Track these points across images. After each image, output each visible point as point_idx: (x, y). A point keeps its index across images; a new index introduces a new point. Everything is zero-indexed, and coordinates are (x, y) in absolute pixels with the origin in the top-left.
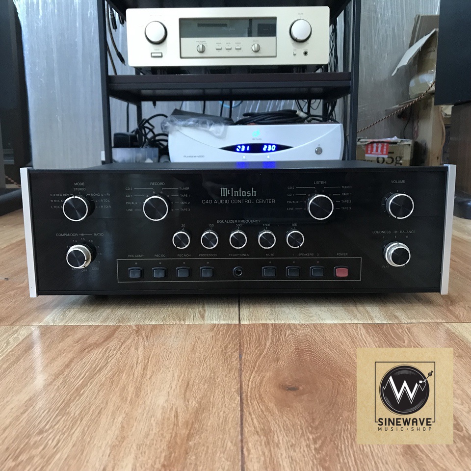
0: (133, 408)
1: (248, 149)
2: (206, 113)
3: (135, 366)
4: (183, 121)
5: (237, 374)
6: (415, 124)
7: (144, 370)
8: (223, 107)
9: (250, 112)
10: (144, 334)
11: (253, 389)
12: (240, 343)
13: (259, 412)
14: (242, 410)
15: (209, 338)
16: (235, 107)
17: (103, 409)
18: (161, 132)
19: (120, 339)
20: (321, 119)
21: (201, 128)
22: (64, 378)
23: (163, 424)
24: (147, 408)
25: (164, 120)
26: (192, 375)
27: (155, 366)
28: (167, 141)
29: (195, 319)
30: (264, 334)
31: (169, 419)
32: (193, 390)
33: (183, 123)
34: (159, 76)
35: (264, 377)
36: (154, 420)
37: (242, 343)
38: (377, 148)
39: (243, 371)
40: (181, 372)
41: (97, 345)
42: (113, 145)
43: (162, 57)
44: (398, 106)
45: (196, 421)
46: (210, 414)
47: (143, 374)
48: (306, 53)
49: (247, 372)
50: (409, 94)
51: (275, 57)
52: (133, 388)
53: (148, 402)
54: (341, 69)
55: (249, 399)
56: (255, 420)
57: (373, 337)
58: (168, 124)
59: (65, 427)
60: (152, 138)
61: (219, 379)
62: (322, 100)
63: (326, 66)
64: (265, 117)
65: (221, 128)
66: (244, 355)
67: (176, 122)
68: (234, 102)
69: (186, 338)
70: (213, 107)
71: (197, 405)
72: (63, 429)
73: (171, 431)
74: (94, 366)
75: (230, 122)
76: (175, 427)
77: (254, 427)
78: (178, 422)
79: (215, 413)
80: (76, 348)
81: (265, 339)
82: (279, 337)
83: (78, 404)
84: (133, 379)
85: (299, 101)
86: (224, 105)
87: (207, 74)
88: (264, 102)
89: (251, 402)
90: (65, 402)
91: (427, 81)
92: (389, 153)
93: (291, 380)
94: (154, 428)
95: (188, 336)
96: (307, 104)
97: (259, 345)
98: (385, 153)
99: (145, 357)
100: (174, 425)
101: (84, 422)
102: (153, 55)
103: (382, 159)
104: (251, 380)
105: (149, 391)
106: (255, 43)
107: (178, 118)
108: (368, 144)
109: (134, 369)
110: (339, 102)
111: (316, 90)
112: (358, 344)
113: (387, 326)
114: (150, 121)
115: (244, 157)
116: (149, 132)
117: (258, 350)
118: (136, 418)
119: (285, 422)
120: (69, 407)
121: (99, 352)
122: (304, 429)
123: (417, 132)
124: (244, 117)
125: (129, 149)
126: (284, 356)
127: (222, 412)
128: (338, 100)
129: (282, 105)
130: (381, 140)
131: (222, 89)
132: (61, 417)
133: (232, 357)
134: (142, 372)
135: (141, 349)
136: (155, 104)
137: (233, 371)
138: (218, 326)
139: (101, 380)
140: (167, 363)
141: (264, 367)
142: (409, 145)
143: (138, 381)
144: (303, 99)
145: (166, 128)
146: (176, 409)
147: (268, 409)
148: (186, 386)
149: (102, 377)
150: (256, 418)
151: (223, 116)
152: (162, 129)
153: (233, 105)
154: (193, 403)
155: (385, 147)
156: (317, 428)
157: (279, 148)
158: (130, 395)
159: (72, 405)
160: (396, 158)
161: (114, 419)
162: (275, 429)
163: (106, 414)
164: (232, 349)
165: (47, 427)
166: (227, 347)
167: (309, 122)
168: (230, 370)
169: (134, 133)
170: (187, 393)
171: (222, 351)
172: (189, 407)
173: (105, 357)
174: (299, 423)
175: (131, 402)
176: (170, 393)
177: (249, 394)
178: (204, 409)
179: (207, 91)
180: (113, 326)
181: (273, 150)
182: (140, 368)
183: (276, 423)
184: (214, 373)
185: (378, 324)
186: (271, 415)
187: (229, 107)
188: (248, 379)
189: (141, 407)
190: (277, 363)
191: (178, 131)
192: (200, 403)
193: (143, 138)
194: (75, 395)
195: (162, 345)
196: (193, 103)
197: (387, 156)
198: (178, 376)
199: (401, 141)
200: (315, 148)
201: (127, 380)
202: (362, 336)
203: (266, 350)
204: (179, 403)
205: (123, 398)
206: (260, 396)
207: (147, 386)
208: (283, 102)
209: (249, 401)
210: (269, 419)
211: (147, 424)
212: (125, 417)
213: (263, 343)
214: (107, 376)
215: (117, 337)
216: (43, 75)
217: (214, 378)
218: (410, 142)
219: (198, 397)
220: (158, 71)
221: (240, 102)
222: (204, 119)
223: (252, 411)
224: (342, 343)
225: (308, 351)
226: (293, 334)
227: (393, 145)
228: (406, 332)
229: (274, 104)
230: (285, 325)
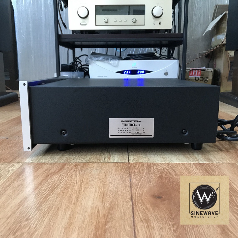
0: (75, 207)
1: (130, 73)
2: (108, 54)
3: (75, 185)
4: (96, 58)
5: (129, 189)
6: (214, 61)
7: (80, 187)
8: (117, 51)
9: (130, 53)
10: (79, 168)
11: (138, 198)
12: (130, 173)
13: (142, 210)
14: (133, 209)
15: (113, 170)
16: (123, 51)
17: (59, 208)
18: (85, 64)
19: (67, 170)
20: (167, 57)
21: (106, 62)
22: (38, 190)
23: (92, 216)
24: (83, 207)
25: (87, 58)
26: (106, 190)
27: (86, 185)
28: (88, 68)
29: (105, 160)
30: (142, 168)
31: (94, 213)
32: (107, 197)
33: (96, 59)
34: (84, 35)
35: (144, 191)
36: (87, 214)
37: (131, 173)
38: (195, 73)
39: (132, 187)
40: (100, 188)
41: (55, 173)
42: (60, 70)
43: (86, 25)
44: (206, 51)
45: (109, 214)
46: (116, 211)
47: (80, 189)
48: (160, 24)
49: (134, 188)
50: (212, 45)
51: (144, 25)
52: (75, 196)
53: (83, 204)
54: (177, 32)
55: (136, 203)
56: (140, 214)
57: (199, 170)
58: (89, 59)
59: (40, 217)
60: (80, 67)
61: (120, 192)
62: (167, 48)
63: (170, 30)
64: (138, 56)
65: (115, 62)
66: (132, 179)
67: (93, 58)
68: (122, 48)
69: (101, 170)
70: (112, 51)
71: (109, 206)
72: (39, 218)
73: (96, 220)
74: (54, 184)
75: (120, 58)
76: (98, 218)
77: (140, 218)
78: (99, 215)
79: (119, 210)
80: (44, 175)
81: (143, 171)
82: (150, 170)
83: (46, 205)
84: (75, 191)
85: (156, 48)
86: (117, 50)
87: (109, 34)
88: (137, 49)
89: (137, 204)
90: (40, 204)
91: (221, 38)
92: (201, 75)
93: (158, 193)
94: (87, 218)
95: (102, 169)
96: (159, 50)
97: (140, 174)
98: (199, 75)
99: (80, 180)
100: (98, 216)
101: (50, 215)
102: (82, 24)
103: (198, 78)
104: (137, 192)
105: (83, 198)
106: (134, 18)
107: (94, 57)
108: (190, 70)
109: (75, 186)
110: (176, 49)
111: (164, 43)
112: (191, 173)
113: (206, 164)
114: (79, 58)
115: (128, 77)
116: (79, 64)
117: (140, 177)
118: (77, 213)
119: (156, 215)
120: (42, 206)
121: (56, 177)
122: (167, 220)
123: (215, 65)
124: (127, 56)
125: (69, 72)
126: (153, 180)
127: (123, 210)
129: (146, 50)
130: (197, 69)
131: (116, 41)
132: (38, 211)
133: (126, 180)
134: (79, 188)
135: (78, 175)
136: (82, 50)
137: (127, 187)
138: (118, 164)
139: (58, 192)
140: (92, 183)
141: (143, 186)
142: (212, 71)
143: (77, 193)
144: (157, 47)
145: (88, 61)
146: (98, 207)
147: (147, 208)
148: (103, 196)
149: (58, 190)
150: (141, 213)
151: (116, 55)
152: (86, 62)
153: (122, 50)
154: (107, 205)
155: (199, 72)
156: (173, 219)
157: (146, 72)
158: (74, 200)
159: (43, 205)
160: (205, 78)
161: (66, 213)
162: (151, 219)
163: (61, 210)
164: (126, 176)
165: (30, 217)
166: (123, 175)
167: (161, 59)
168: (126, 187)
169: (71, 64)
170: (104, 199)
171: (121, 177)
172: (105, 207)
173: (60, 179)
174: (164, 216)
175: (74, 204)
176: (94, 199)
177: (136, 200)
178: (113, 208)
179: (109, 43)
180: (63, 163)
181: (143, 73)
182: (78, 185)
183: (152, 216)
184: (117, 188)
185: (201, 163)
186: (149, 212)
187: (119, 51)
188: (135, 192)
189: (79, 207)
190: (150, 183)
191: (94, 63)
192: (110, 205)
193: (76, 66)
194: (45, 200)
195: (89, 173)
196: (101, 49)
197: (200, 77)
198: (98, 190)
199: (207, 69)
200: (164, 73)
201: (72, 192)
202: (193, 170)
203: (144, 176)
204: (100, 205)
205: (70, 202)
206: (142, 201)
207: (82, 195)
208: (147, 49)
209: (136, 204)
210: (148, 214)
211: (83, 216)
212: (72, 212)
213: (142, 173)
214: (61, 190)
215: (65, 169)
216: (25, 35)
217: (117, 191)
218: (212, 70)
219: (109, 201)
220: (84, 33)
221: (125, 48)
222: (107, 57)
223: (138, 209)
224: (183, 173)
225: (166, 177)
226: (157, 168)
227: (204, 71)
228: (216, 168)
229: (143, 50)
230: (153, 163)
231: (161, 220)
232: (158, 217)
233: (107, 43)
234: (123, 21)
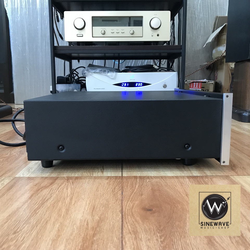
0: (64, 220)
1: (128, 85)
2: (106, 66)
3: (66, 198)
4: (93, 70)
5: (120, 202)
6: (216, 73)
7: (70, 200)
8: (115, 63)
9: (129, 65)
10: (71, 181)
11: (129, 210)
12: (122, 186)
13: (131, 222)
14: (122, 221)
15: (106, 183)
16: (121, 63)
17: (48, 221)
18: (82, 76)
19: (59, 184)
20: (166, 69)
21: (103, 74)
22: (28, 204)
23: (80, 228)
24: (72, 220)
25: (83, 70)
26: (96, 203)
27: (77, 198)
28: (85, 81)
29: (98, 173)
30: (135, 182)
31: (83, 226)
32: (97, 210)
33: (93, 71)
34: (81, 47)
35: (134, 204)
36: (76, 227)
37: (123, 186)
38: (196, 85)
39: (123, 201)
40: (91, 201)
41: (46, 187)
42: (56, 83)
44: (206, 63)
45: (98, 227)
46: (105, 223)
47: (70, 202)
48: (158, 35)
49: (126, 201)
50: (213, 57)
51: (142, 37)
52: (64, 210)
53: (72, 217)
54: (176, 43)
55: (126, 215)
56: (129, 227)
57: (192, 183)
58: (86, 72)
59: (28, 230)
60: (77, 79)
61: (110, 205)
62: (167, 60)
63: (169, 42)
64: (136, 68)
65: (113, 74)
66: (124, 192)
67: (90, 70)
68: (121, 61)
69: (93, 183)
70: (110, 63)
71: (98, 219)
72: (27, 231)
73: (85, 232)
74: (44, 198)
75: (118, 71)
76: (87, 230)
77: (129, 230)
78: (88, 227)
79: (108, 223)
80: (34, 189)
81: (135, 184)
82: (143, 183)
83: (35, 218)
84: (65, 205)
85: (155, 60)
87: (107, 46)
88: (136, 60)
89: (127, 217)
90: (28, 217)
91: (222, 50)
92: (202, 87)
93: (149, 205)
94: (75, 230)
95: (94, 183)
96: (159, 62)
97: (132, 187)
98: (200, 87)
99: (71, 193)
100: (86, 229)
101: (38, 227)
102: (78, 35)
104: (127, 205)
105: (73, 211)
106: (131, 29)
108: (191, 83)
109: (65, 200)
110: (176, 61)
111: (163, 54)
112: (184, 186)
113: (200, 177)
114: (76, 70)
115: (126, 89)
116: (76, 76)
117: (132, 190)
118: (66, 225)
119: (145, 227)
120: (30, 219)
121: (47, 191)
122: (155, 231)
123: (217, 77)
124: (126, 69)
125: (65, 85)
126: (145, 193)
127: (112, 222)
128: (175, 60)
129: (146, 62)
130: (198, 81)
131: (114, 53)
132: (26, 225)
133: (117, 193)
134: (70, 201)
135: (69, 189)
136: (79, 61)
137: (118, 200)
138: (110, 177)
139: (48, 205)
140: (83, 196)
141: (134, 199)
142: (213, 83)
143: (67, 206)
144: (157, 59)
145: (85, 73)
146: (88, 220)
147: (136, 220)
148: (93, 209)
149: (48, 204)
150: (130, 225)
151: (115, 68)
152: (82, 74)
153: (120, 62)
154: (97, 218)
155: (200, 85)
156: (162, 231)
157: (144, 84)
158: (63, 213)
159: (32, 218)
160: (206, 90)
161: (54, 226)
162: (140, 231)
163: (50, 223)
164: (118, 189)
165: (18, 230)
166: (115, 188)
167: (160, 71)
168: (117, 200)
170: (94, 212)
171: (112, 190)
172: (94, 219)
173: (50, 193)
174: (153, 228)
175: (63, 217)
176: (84, 212)
177: (126, 213)
178: (102, 220)
179: (107, 55)
180: (55, 177)
181: (141, 85)
182: (68, 199)
183: (140, 228)
184: (108, 202)
185: (195, 176)
186: (138, 224)
187: (118, 63)
188: (126, 205)
189: (68, 220)
190: (142, 196)
191: (91, 75)
192: (100, 218)
193: (73, 79)
194: (34, 213)
195: (81, 187)
196: (99, 61)
197: (201, 89)
198: (88, 203)
199: (208, 81)
200: (162, 85)
201: (62, 206)
202: (186, 183)
203: (136, 190)
204: (89, 218)
205: (59, 215)
206: (132, 213)
207: (72, 208)
208: (146, 61)
209: (126, 217)
210: (137, 226)
211: (72, 228)
212: (60, 225)
213: (134, 186)
214: (51, 203)
215: (57, 183)
217: (108, 204)
218: (213, 82)
219: (99, 214)
220: (81, 44)
221: (124, 60)
222: (105, 69)
223: (127, 222)
224: (176, 186)
225: (158, 190)
226: (150, 182)
227: (204, 83)
228: (210, 180)
229: (142, 62)
230: (146, 176)
231: (149, 232)
232: (146, 229)
233: (105, 54)
234: (120, 33)
